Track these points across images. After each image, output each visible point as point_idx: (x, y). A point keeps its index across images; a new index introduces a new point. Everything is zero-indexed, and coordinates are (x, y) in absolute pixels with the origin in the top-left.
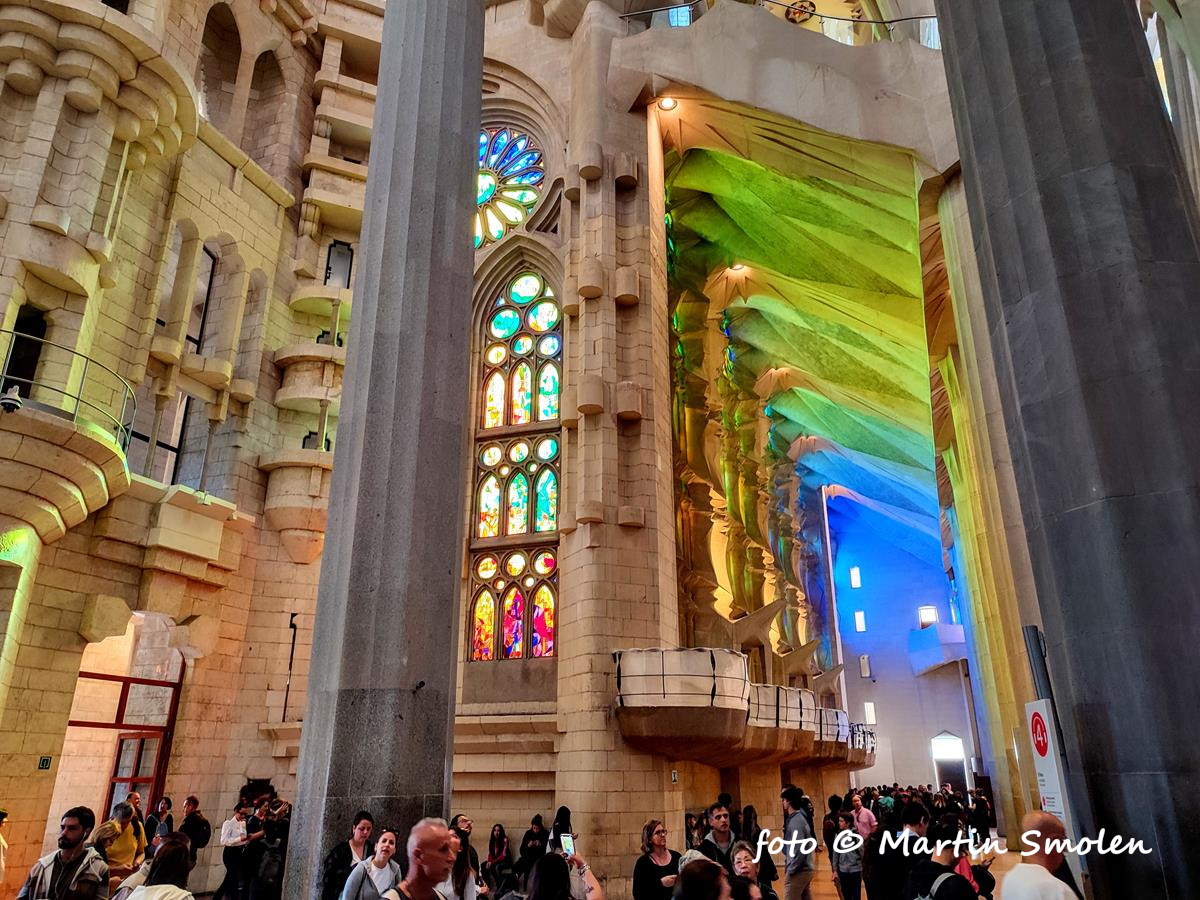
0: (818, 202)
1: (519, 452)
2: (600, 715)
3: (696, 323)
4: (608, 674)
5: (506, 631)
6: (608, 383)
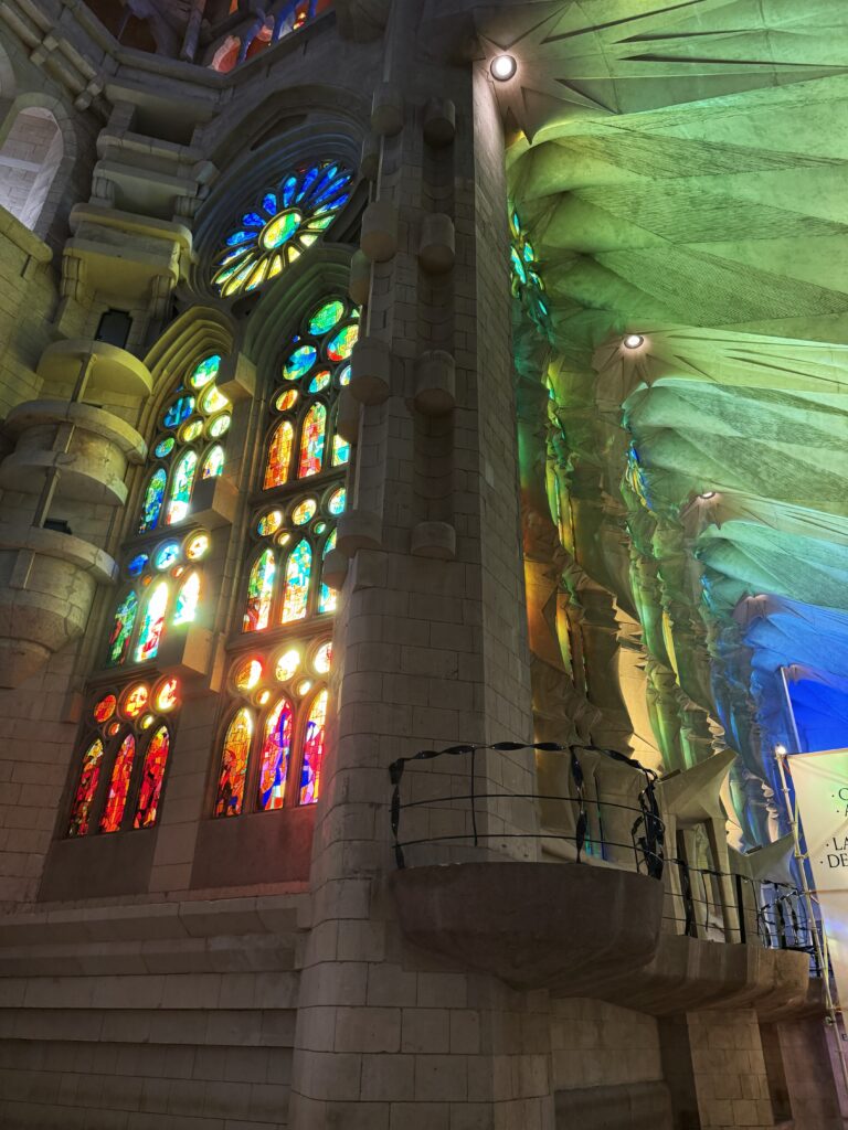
1: (306, 511)
2: (358, 887)
4: (378, 805)
6: (401, 358)
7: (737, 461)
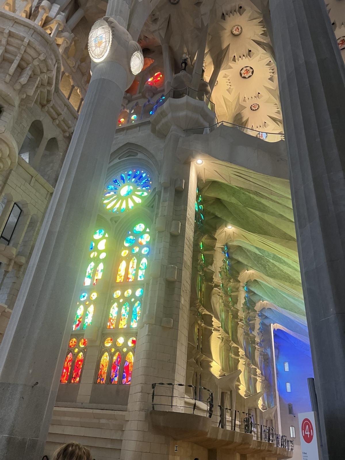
0: (260, 202)
1: (129, 292)
2: (143, 413)
3: (211, 248)
4: (149, 394)
5: (112, 371)
6: (164, 265)
7: (260, 262)
